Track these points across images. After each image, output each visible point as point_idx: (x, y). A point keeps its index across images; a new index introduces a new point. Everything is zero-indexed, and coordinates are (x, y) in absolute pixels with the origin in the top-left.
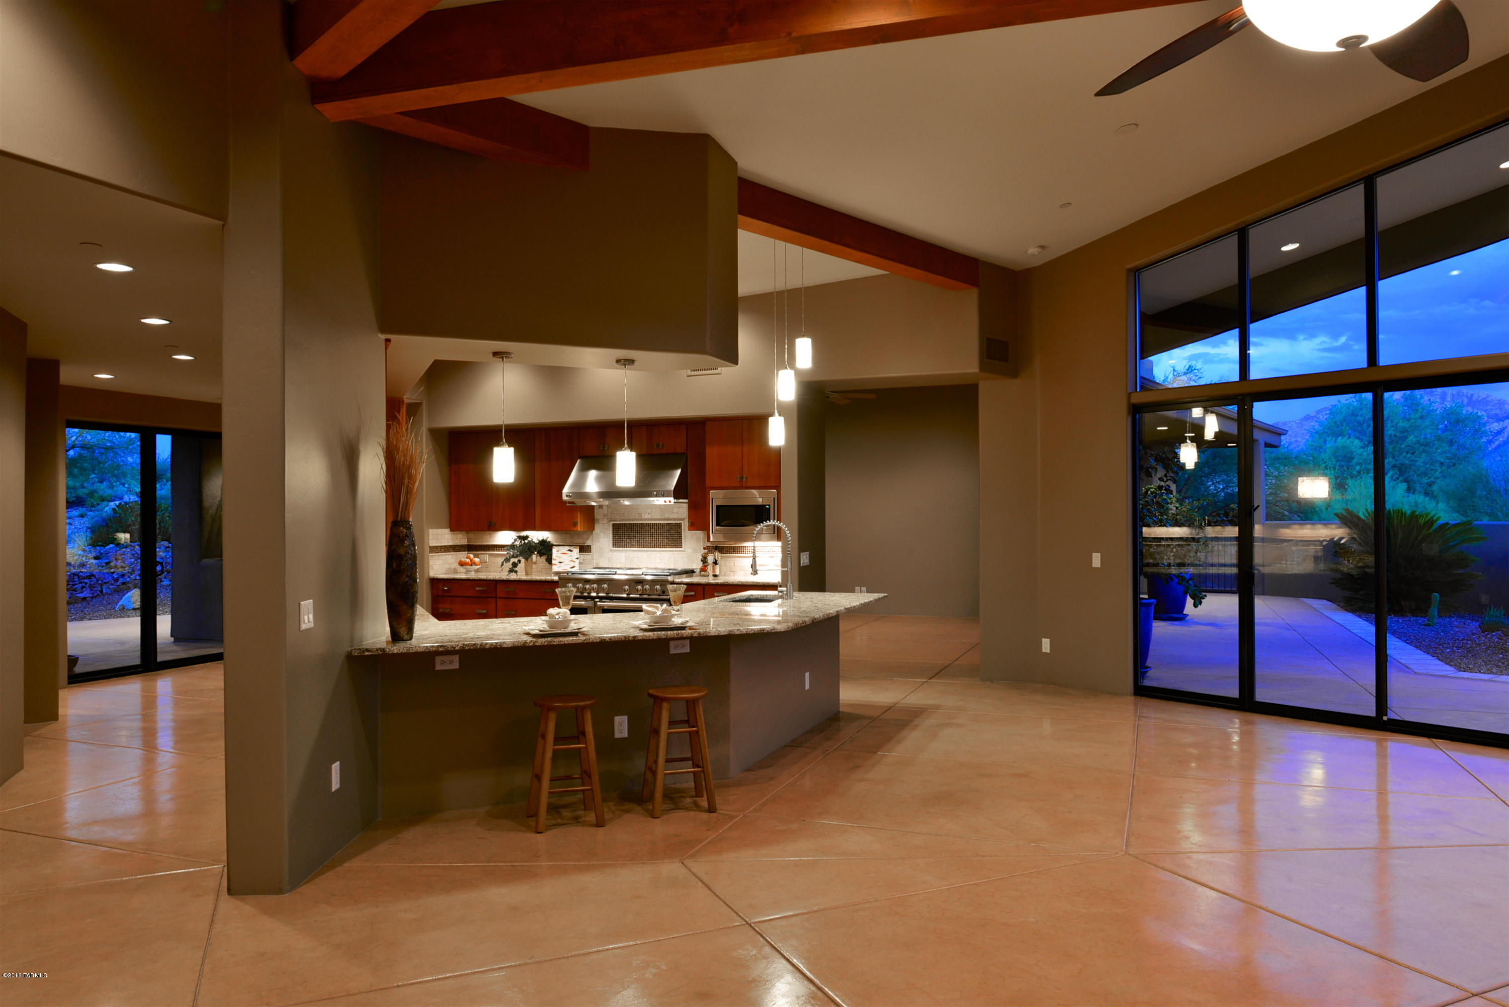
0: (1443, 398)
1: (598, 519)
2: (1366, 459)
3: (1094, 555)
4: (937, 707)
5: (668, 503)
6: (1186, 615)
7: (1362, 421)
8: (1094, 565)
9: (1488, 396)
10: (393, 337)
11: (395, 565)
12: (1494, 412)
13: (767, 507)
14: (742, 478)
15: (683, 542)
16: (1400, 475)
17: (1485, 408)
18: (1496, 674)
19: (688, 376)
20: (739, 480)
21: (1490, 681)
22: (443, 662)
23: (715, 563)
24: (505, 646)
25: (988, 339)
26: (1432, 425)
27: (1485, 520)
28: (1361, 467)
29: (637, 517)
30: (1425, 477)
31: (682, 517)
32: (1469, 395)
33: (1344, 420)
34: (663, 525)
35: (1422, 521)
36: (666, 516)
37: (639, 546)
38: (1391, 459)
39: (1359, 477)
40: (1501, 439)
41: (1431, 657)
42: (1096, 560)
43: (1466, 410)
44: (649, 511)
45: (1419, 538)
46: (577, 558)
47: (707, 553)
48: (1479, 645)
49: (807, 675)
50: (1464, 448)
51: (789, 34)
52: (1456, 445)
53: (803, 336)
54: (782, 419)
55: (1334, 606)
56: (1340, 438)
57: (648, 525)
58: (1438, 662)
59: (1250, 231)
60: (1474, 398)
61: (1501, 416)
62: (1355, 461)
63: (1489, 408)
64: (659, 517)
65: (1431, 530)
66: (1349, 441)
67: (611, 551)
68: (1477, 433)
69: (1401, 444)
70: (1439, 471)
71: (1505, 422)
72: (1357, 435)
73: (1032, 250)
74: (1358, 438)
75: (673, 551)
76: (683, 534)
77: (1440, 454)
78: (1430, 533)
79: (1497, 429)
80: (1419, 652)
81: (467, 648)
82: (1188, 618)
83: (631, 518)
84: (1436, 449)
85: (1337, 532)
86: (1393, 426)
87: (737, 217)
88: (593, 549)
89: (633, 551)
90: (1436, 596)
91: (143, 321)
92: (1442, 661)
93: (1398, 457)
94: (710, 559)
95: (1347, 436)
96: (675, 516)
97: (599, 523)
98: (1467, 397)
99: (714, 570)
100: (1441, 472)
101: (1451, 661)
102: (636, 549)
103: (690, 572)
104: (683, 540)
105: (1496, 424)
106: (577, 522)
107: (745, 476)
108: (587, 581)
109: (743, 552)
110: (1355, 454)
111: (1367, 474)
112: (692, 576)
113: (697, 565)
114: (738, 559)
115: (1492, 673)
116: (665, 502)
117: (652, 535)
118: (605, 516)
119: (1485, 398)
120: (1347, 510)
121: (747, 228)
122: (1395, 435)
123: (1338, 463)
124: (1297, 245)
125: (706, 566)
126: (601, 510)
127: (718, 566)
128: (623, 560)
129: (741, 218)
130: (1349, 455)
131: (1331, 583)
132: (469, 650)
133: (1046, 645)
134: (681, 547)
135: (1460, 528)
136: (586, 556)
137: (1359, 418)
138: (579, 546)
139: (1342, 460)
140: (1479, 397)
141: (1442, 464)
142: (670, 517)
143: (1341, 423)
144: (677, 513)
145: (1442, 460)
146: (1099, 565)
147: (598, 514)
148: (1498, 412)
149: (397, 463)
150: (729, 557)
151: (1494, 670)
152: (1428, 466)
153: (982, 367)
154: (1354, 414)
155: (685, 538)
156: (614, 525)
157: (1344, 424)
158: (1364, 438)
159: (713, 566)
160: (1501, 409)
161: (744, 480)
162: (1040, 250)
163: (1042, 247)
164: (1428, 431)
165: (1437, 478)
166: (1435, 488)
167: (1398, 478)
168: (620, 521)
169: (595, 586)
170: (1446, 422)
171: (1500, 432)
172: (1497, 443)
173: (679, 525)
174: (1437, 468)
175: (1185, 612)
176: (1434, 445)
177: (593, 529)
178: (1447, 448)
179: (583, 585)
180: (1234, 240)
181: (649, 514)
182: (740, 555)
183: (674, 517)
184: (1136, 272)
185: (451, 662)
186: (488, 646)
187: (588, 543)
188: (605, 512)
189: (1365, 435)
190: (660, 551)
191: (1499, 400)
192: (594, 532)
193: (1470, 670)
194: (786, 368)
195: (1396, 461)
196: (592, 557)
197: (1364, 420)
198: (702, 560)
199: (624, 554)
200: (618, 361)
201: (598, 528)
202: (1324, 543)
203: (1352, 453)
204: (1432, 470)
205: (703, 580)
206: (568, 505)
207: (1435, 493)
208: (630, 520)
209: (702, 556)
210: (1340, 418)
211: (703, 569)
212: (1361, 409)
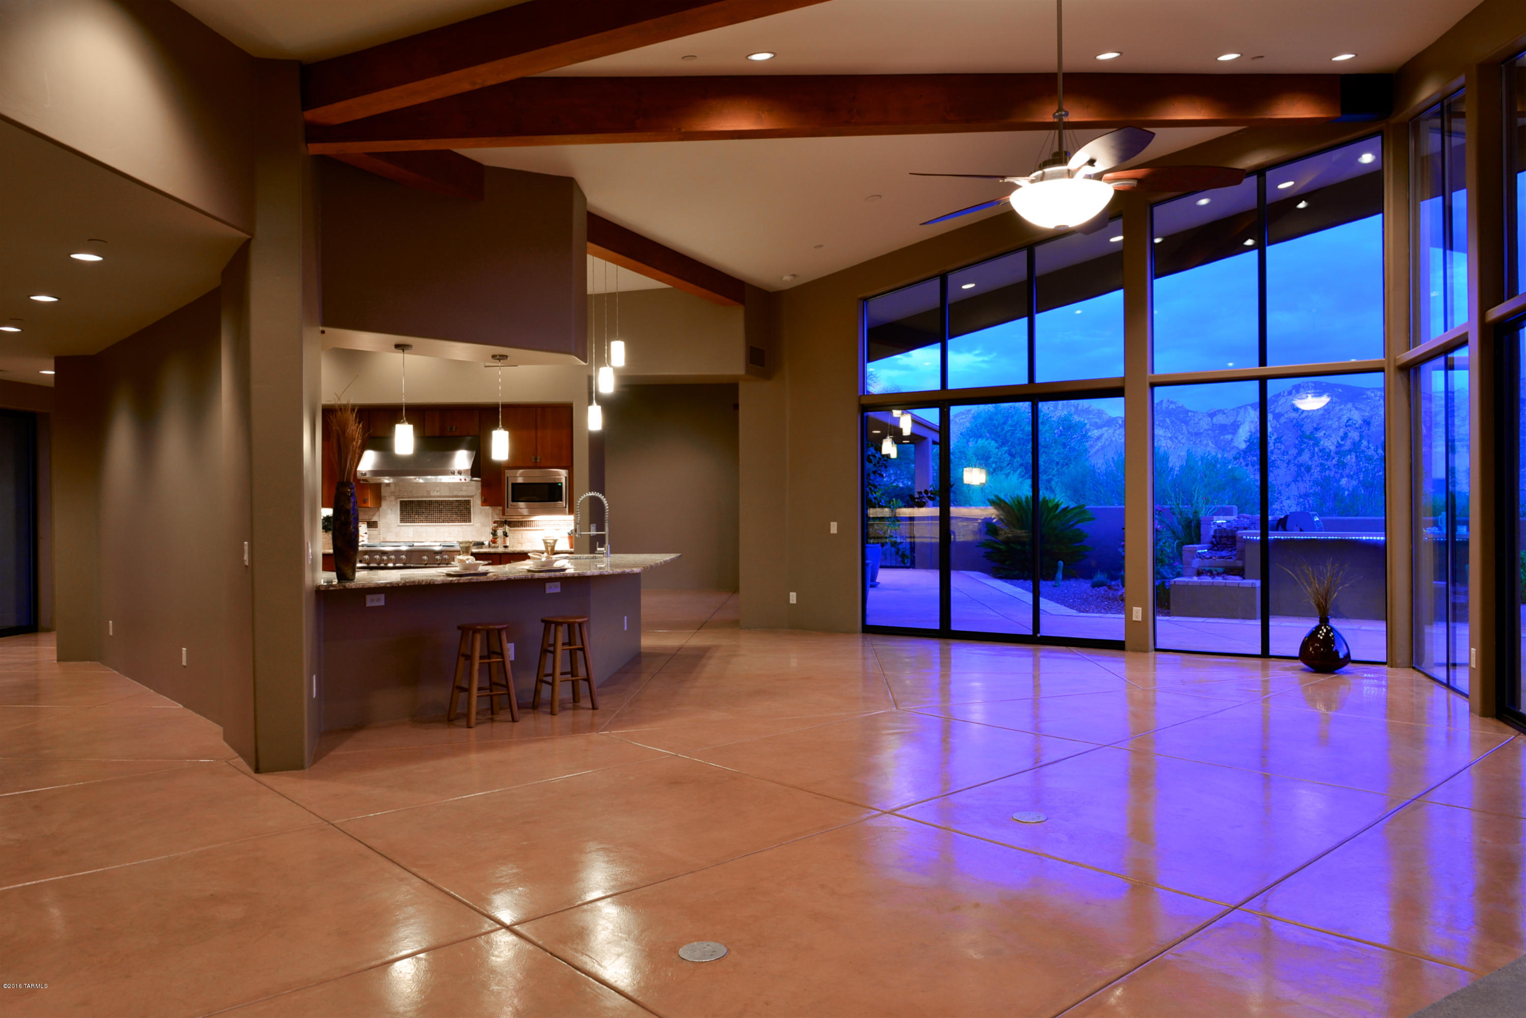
0: (1056, 408)
1: (385, 497)
2: (1000, 458)
3: (832, 523)
4: (717, 647)
5: (463, 481)
6: (879, 583)
7: (997, 425)
8: (832, 532)
9: (1090, 406)
10: (327, 329)
11: (343, 518)
12: (1095, 420)
13: (560, 484)
14: (536, 459)
15: (472, 517)
16: (1025, 473)
17: (1088, 417)
18: (1104, 613)
19: (486, 367)
20: (533, 460)
21: (1100, 617)
22: (372, 600)
23: (505, 535)
24: (436, 583)
25: (751, 347)
26: (1050, 430)
27: (1092, 506)
28: (996, 465)
29: (425, 495)
30: (1045, 474)
31: (471, 494)
32: (1076, 405)
33: (983, 423)
34: (452, 502)
35: (1050, 505)
36: (455, 493)
37: (427, 521)
38: (1019, 459)
39: (995, 474)
40: (1100, 444)
41: (1060, 605)
42: (834, 528)
43: (1076, 418)
44: (438, 489)
45: (1049, 518)
46: (366, 533)
47: (497, 527)
48: (1092, 596)
49: (626, 617)
50: (1074, 450)
51: (680, 129)
52: (1068, 447)
53: (618, 339)
54: (599, 408)
55: (986, 575)
56: (980, 439)
57: (437, 502)
58: (1065, 608)
59: (949, 276)
60: (1079, 408)
61: (1099, 424)
62: (992, 459)
63: (1091, 416)
64: (448, 494)
65: (1057, 512)
66: (987, 442)
67: (399, 526)
68: (1085, 437)
69: (1027, 446)
70: (1056, 469)
71: (1103, 429)
72: (993, 436)
73: (787, 278)
74: (993, 439)
75: (462, 525)
76: (472, 509)
77: (1056, 455)
78: (1056, 515)
79: (1097, 435)
80: (1051, 602)
81: (408, 584)
82: (879, 586)
83: (420, 495)
84: (1053, 450)
85: (991, 512)
86: (1021, 430)
87: (586, 244)
88: (380, 524)
89: (422, 526)
90: (1061, 563)
91: (32, 298)
92: (1068, 607)
93: (1025, 457)
94: (500, 532)
95: (985, 438)
96: (465, 494)
97: (385, 500)
98: (1074, 406)
99: (505, 541)
100: (1057, 470)
101: (1074, 607)
102: (425, 524)
103: (480, 544)
104: (472, 515)
105: (1096, 431)
106: (368, 499)
107: (539, 457)
108: (384, 553)
109: (530, 526)
110: (991, 453)
111: (1001, 471)
112: (482, 548)
113: (486, 539)
114: (526, 532)
115: (1101, 613)
116: (461, 480)
117: (441, 511)
118: (392, 493)
119: (1088, 408)
120: (997, 496)
121: (595, 254)
122: (1023, 438)
123: (978, 462)
124: (973, 285)
125: (496, 538)
126: (388, 488)
127: (508, 538)
128: (411, 535)
129: (589, 245)
130: (986, 455)
131: (984, 556)
132: (410, 586)
133: (793, 598)
134: (470, 521)
135: (1077, 510)
136: (374, 531)
137: (995, 422)
138: (367, 522)
139: (981, 459)
140: (1083, 406)
141: (1058, 463)
142: (459, 494)
143: (981, 426)
144: (466, 491)
145: (1058, 460)
146: (835, 532)
147: (384, 492)
148: (1097, 420)
149: (347, 435)
150: (517, 530)
151: (1102, 611)
152: (1047, 465)
153: (748, 371)
154: (991, 419)
155: (474, 513)
156: (401, 502)
157: (983, 427)
158: (998, 440)
159: (504, 538)
160: (1100, 418)
161: (538, 461)
162: (792, 278)
163: (794, 275)
164: (1048, 435)
165: (1054, 476)
166: (1053, 483)
167: (1024, 476)
168: (408, 498)
169: (393, 557)
170: (1061, 428)
171: (1099, 438)
172: (1097, 447)
173: (468, 502)
174: (1054, 467)
175: (877, 580)
176: (1052, 447)
177: (380, 506)
178: (1062, 450)
179: (381, 557)
180: (937, 282)
181: (437, 491)
182: (527, 528)
183: (463, 494)
184: (865, 300)
185: (379, 600)
186: (424, 583)
187: (375, 519)
188: (393, 490)
189: (999, 436)
190: (449, 526)
191: (1099, 410)
192: (381, 509)
193: (1087, 612)
194: (606, 366)
195: (1023, 460)
196: (379, 532)
197: (999, 424)
198: (492, 533)
199: (412, 529)
200: (494, 357)
201: (384, 505)
202: (979, 521)
203: (989, 452)
204: (1050, 468)
205: (492, 550)
206: (361, 482)
207: (1053, 487)
208: (418, 497)
209: (492, 529)
210: (980, 421)
211: (494, 541)
212: (996, 414)
